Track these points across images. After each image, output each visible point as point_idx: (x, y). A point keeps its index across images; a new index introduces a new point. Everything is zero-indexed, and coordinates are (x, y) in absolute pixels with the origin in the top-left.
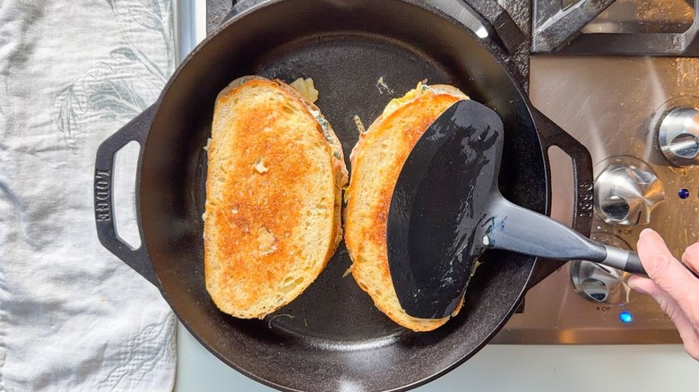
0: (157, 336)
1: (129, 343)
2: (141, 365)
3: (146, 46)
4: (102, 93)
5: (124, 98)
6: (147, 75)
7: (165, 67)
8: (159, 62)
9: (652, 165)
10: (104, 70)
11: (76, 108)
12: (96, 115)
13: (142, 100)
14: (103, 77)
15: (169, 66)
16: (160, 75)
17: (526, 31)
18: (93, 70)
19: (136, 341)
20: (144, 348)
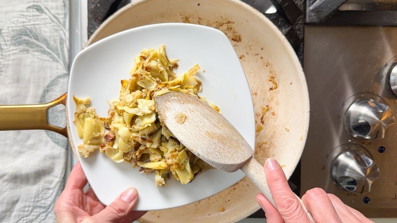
0: (50, 196)
1: (32, 200)
2: (38, 216)
3: (50, 4)
4: (20, 35)
5: (34, 38)
6: (50, 23)
7: (62, 18)
8: (59, 14)
9: (384, 98)
10: (22, 20)
11: (3, 45)
12: (16, 50)
13: (46, 40)
14: (22, 24)
15: (65, 17)
16: (59, 24)
17: (302, 9)
18: (16, 19)
19: (37, 199)
20: (41, 204)
